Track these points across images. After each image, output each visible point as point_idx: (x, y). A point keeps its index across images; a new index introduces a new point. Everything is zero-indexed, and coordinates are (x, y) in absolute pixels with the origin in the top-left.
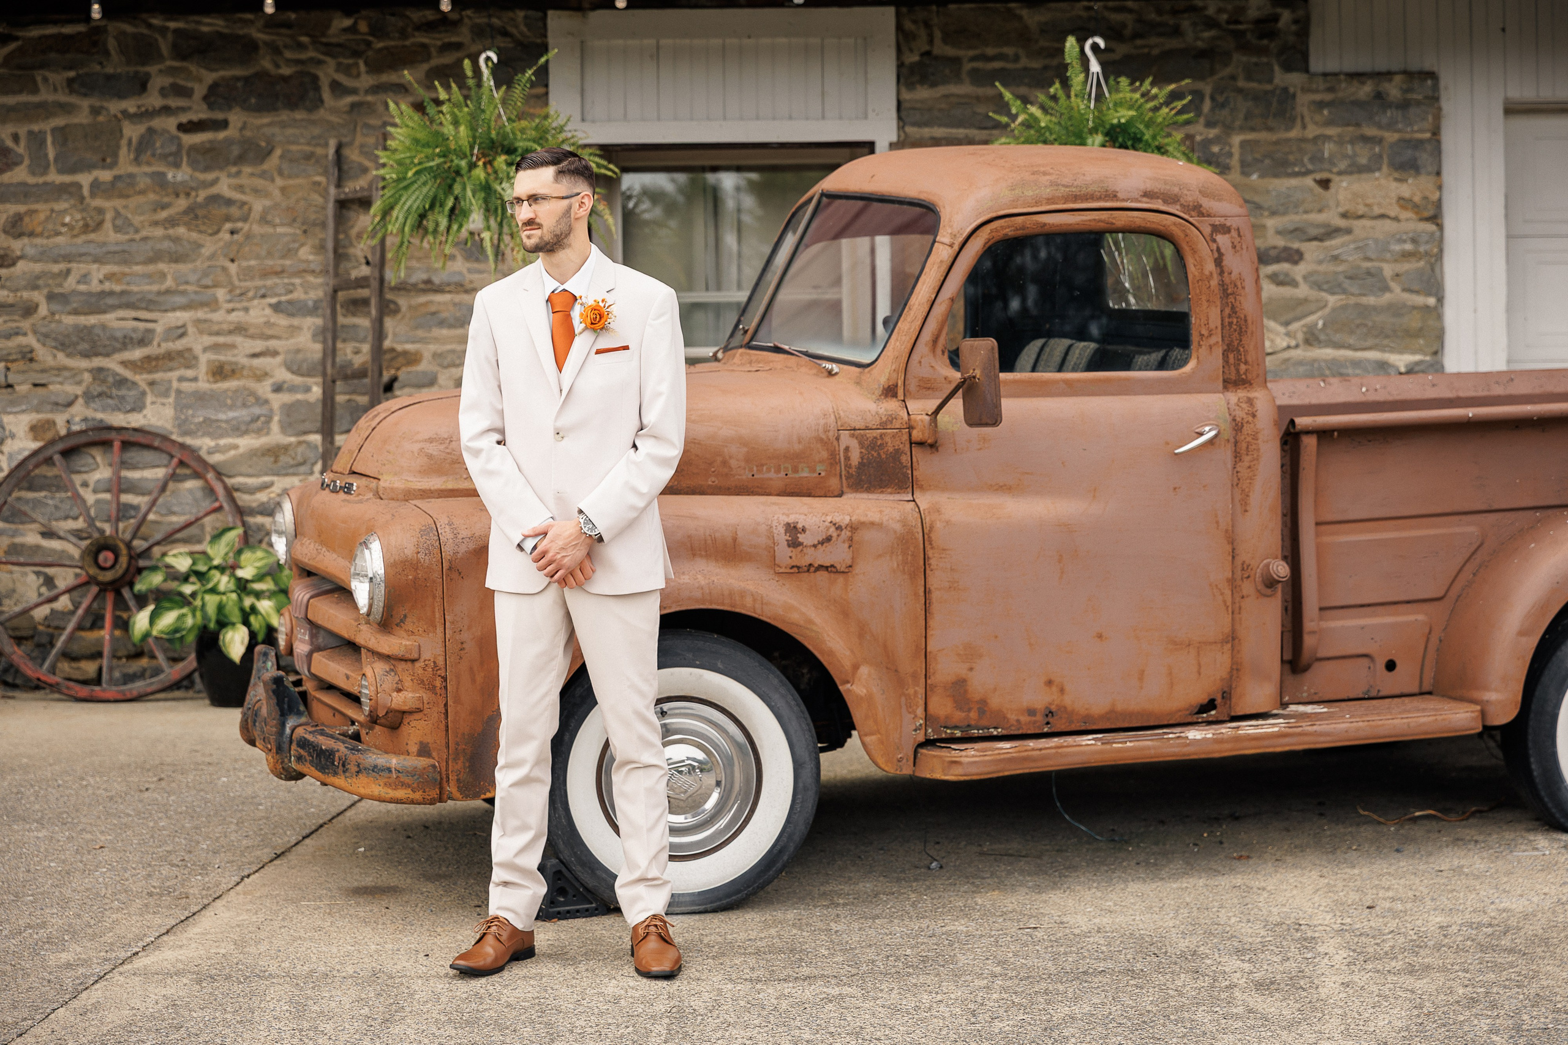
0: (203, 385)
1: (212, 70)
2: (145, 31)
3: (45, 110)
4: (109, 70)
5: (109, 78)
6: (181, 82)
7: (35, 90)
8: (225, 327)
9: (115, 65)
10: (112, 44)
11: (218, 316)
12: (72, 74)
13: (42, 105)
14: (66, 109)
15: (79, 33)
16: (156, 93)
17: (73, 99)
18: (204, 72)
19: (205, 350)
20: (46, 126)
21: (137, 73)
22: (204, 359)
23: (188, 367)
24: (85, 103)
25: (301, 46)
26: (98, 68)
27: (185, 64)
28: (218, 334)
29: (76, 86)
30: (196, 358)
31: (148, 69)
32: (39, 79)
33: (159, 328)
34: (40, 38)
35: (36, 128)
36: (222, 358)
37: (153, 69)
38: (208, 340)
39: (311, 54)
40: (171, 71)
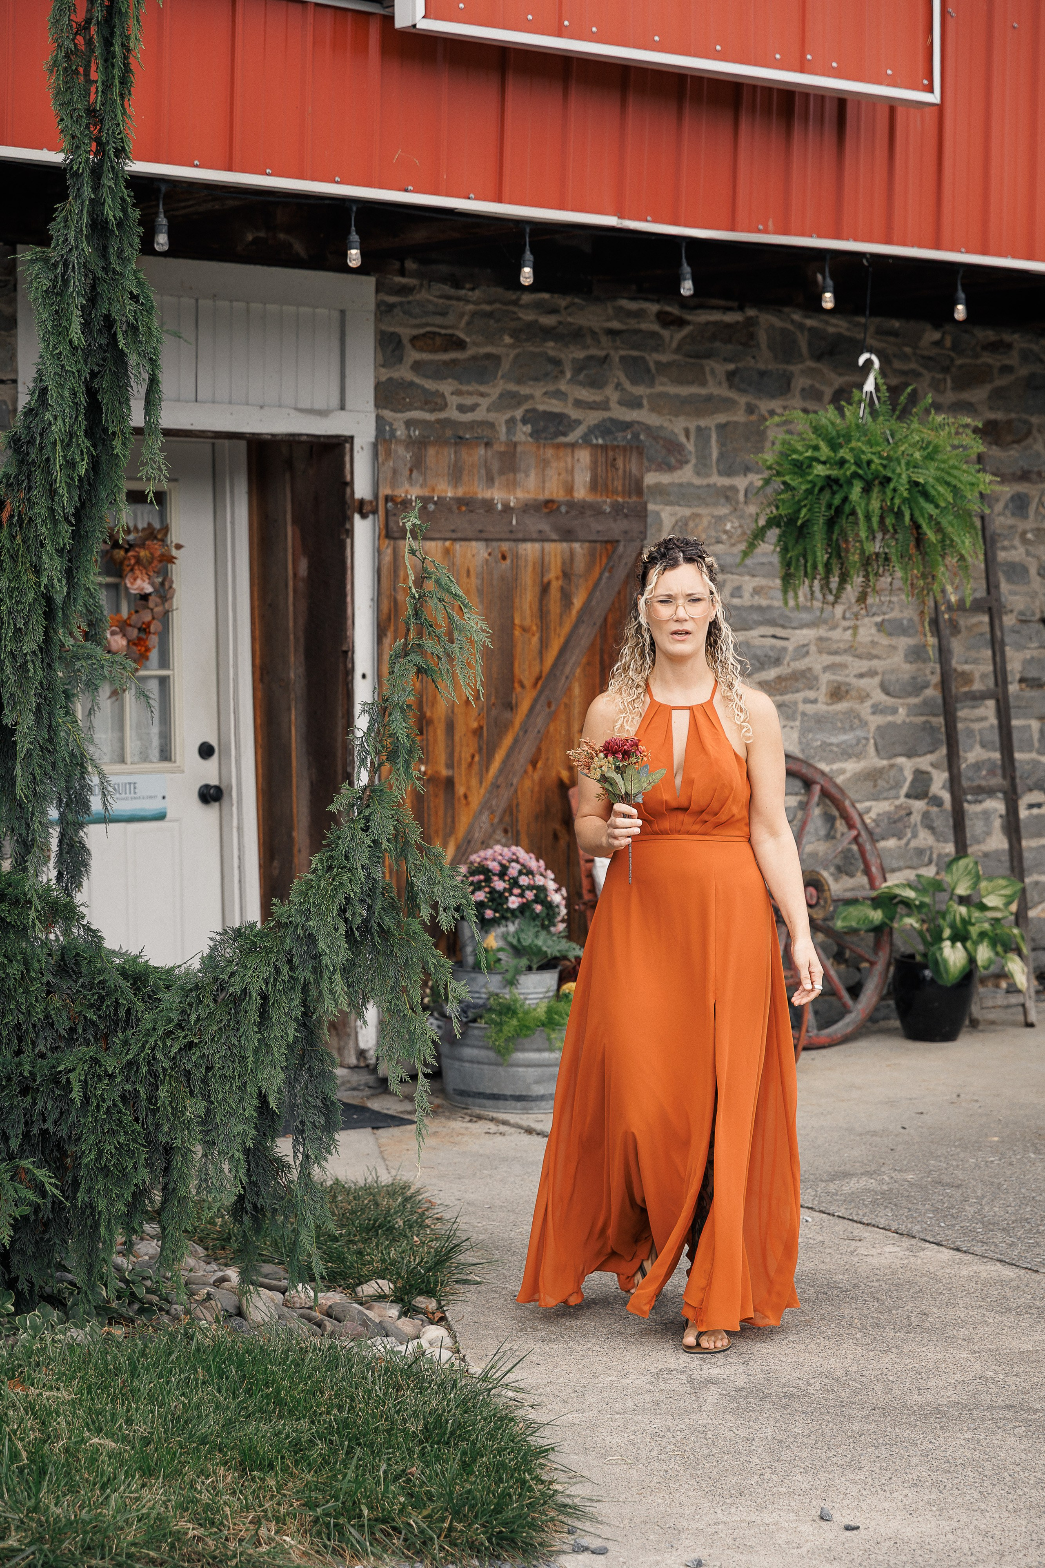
0: (821, 707)
1: (841, 375)
2: (790, 327)
3: (709, 405)
4: (762, 366)
5: (762, 374)
6: (817, 385)
7: (703, 383)
8: (842, 646)
9: (765, 360)
10: (762, 337)
11: (836, 634)
12: (731, 367)
13: (709, 398)
14: (727, 404)
15: (738, 323)
16: (797, 393)
17: (733, 395)
18: (832, 376)
19: (826, 669)
20: (710, 422)
21: (785, 371)
22: (825, 678)
23: (810, 688)
24: (743, 400)
25: (905, 357)
26: (752, 361)
27: (819, 365)
28: (836, 653)
29: (737, 380)
30: (816, 678)
31: (792, 368)
32: (707, 369)
33: (791, 646)
34: (708, 323)
35: (703, 423)
36: (839, 678)
37: (795, 368)
38: (828, 659)
39: (913, 366)
40: (810, 372)
